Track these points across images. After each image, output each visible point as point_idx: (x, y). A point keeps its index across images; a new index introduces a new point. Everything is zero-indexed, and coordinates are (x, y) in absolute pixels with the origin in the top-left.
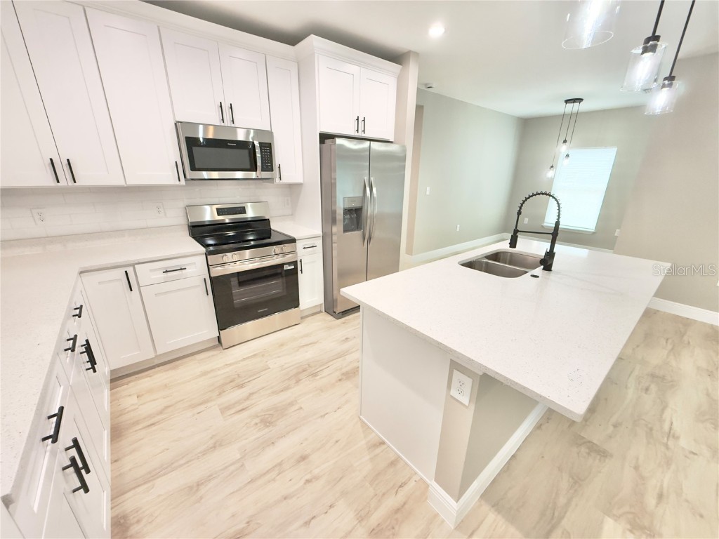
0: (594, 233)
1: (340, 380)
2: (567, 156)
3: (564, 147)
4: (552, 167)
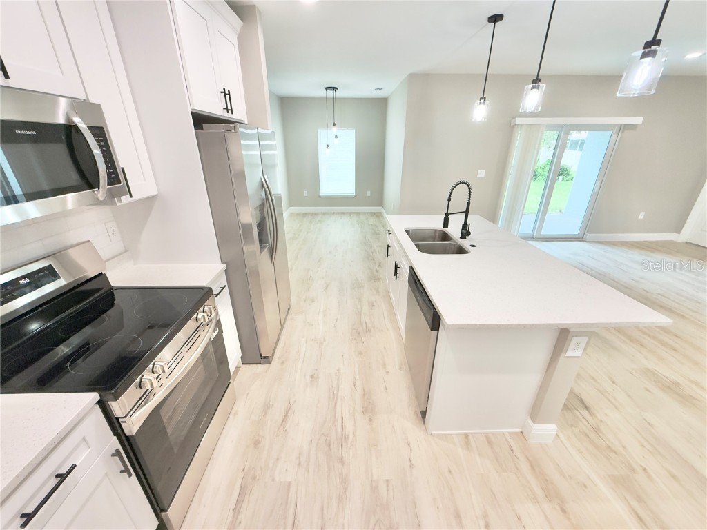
0: (355, 196)
1: (370, 420)
2: (336, 136)
3: (335, 129)
4: (328, 146)
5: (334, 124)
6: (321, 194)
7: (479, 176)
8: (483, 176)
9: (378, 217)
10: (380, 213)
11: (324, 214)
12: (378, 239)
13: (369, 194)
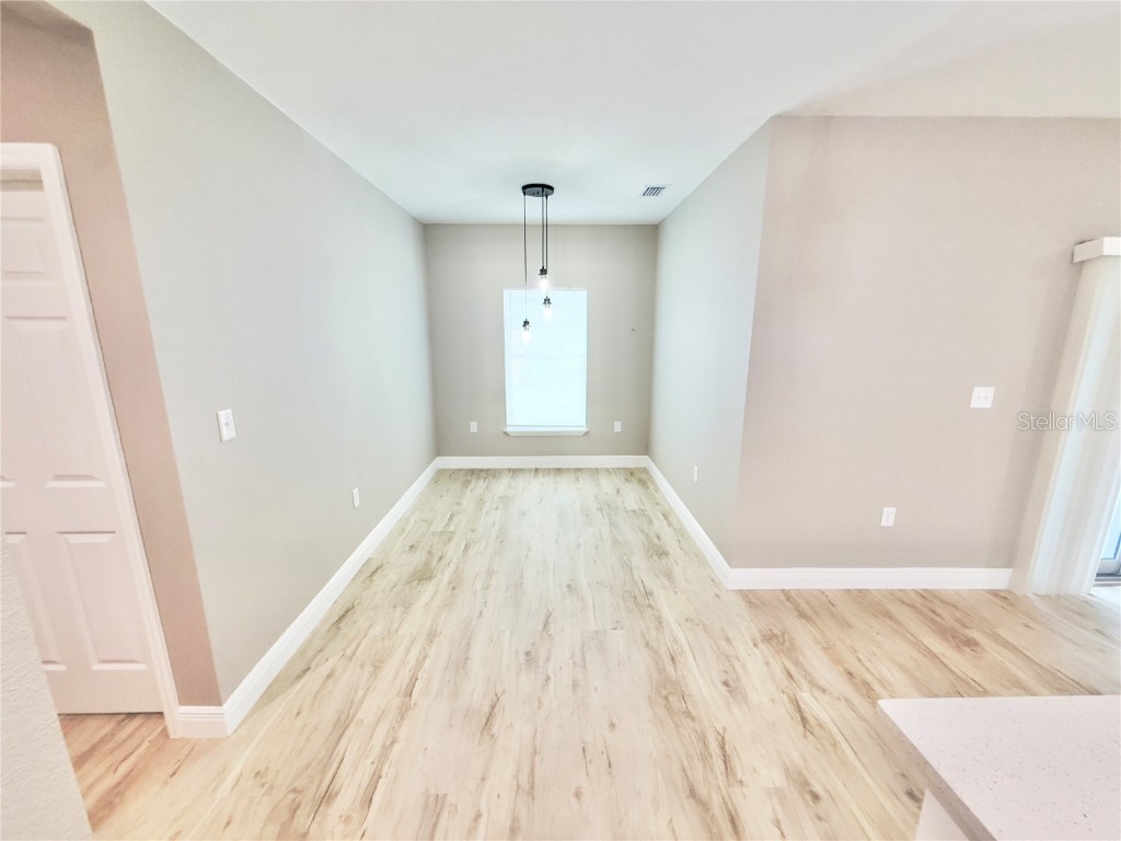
0: (587, 433)
2: (547, 301)
3: (544, 284)
4: (526, 323)
5: (543, 272)
6: (508, 429)
7: (975, 404)
8: (988, 404)
9: (642, 483)
10: (645, 470)
11: (515, 472)
12: (669, 576)
13: (618, 427)
